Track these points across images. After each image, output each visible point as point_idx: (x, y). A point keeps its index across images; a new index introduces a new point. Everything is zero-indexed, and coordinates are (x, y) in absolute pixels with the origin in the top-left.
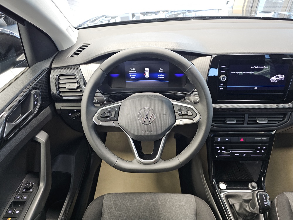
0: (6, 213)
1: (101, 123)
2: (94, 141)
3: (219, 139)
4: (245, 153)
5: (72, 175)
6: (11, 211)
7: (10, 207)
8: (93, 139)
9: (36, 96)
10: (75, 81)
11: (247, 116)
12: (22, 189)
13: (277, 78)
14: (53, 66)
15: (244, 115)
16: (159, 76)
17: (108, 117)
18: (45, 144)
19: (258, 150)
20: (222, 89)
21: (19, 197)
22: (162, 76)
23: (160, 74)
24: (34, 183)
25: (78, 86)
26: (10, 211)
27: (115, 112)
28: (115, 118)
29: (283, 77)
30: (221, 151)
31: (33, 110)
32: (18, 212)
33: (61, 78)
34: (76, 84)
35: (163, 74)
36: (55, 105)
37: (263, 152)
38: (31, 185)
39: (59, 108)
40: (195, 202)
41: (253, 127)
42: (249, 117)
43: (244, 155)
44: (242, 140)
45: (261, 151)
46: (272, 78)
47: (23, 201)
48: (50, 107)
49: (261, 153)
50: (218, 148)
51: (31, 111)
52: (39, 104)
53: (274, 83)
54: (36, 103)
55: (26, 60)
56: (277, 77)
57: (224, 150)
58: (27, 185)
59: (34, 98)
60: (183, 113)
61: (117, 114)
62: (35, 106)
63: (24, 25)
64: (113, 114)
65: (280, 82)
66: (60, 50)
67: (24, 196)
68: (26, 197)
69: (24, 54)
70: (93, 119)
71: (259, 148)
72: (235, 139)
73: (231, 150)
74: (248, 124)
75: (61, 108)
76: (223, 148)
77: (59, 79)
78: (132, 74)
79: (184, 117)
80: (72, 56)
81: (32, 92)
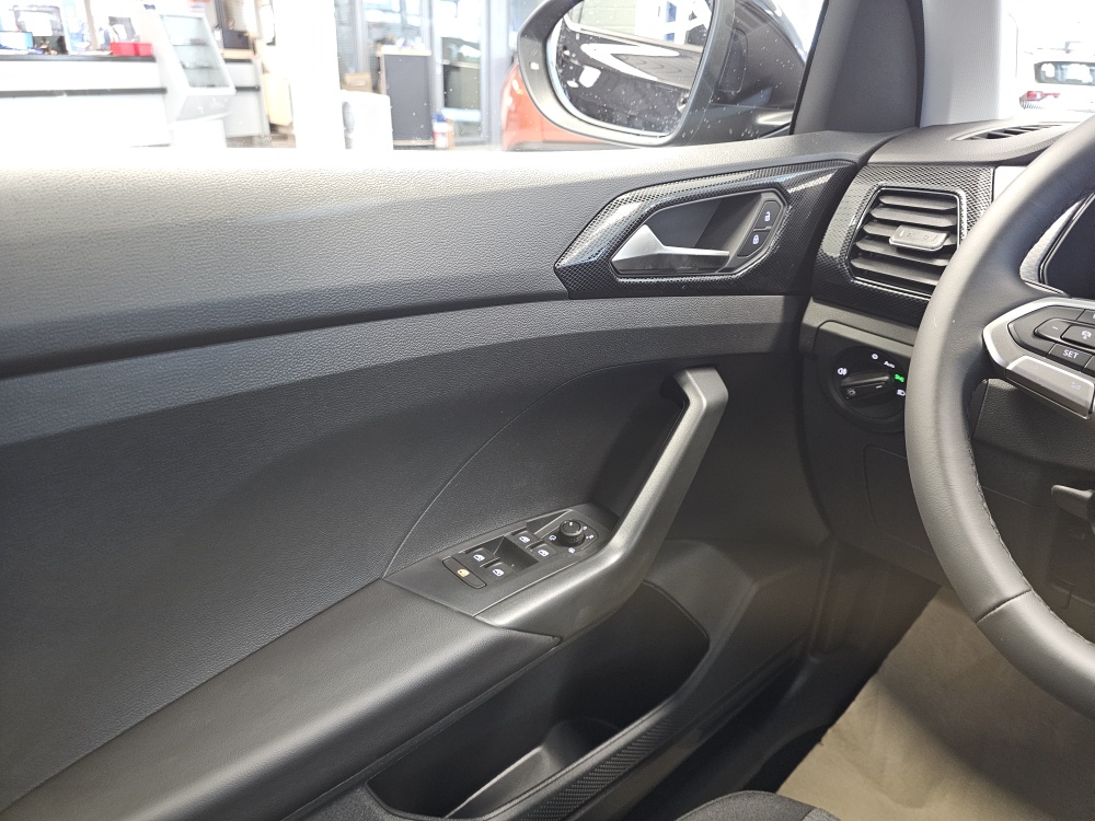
0: (467, 552)
1: (1021, 363)
5: (712, 646)
6: (483, 558)
7: (488, 546)
9: (767, 218)
10: (944, 222)
12: (547, 530)
14: (875, 157)
17: (1074, 344)
18: (701, 415)
21: (526, 540)
24: (592, 537)
25: (948, 243)
26: (480, 558)
31: (734, 258)
32: (500, 573)
33: (885, 200)
34: (944, 235)
36: (808, 302)
38: (578, 533)
39: (816, 325)
47: (533, 555)
48: (786, 301)
51: (726, 258)
52: (762, 255)
54: (756, 239)
55: (788, 127)
58: (571, 524)
59: (760, 222)
62: (747, 250)
67: (543, 548)
68: (545, 553)
69: (792, 112)
70: (987, 332)
77: (876, 204)
80: (972, 138)
81: (765, 197)
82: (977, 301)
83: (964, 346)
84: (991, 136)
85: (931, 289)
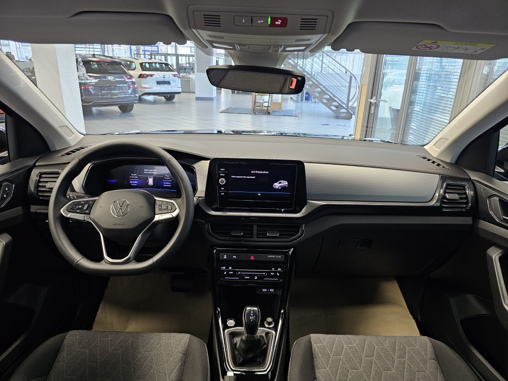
1: (69, 215)
2: (58, 236)
3: (225, 256)
4: (256, 275)
8: (58, 234)
9: (7, 189)
11: (255, 228)
13: (281, 185)
14: (37, 164)
15: (252, 226)
16: (165, 184)
17: (78, 209)
18: (4, 246)
19: (272, 272)
20: (223, 194)
22: (168, 184)
23: (165, 182)
27: (89, 205)
28: (87, 211)
29: (287, 183)
30: (228, 272)
33: (43, 176)
35: (169, 182)
36: (30, 206)
37: (278, 274)
39: (34, 211)
40: (188, 340)
41: (264, 242)
42: (258, 230)
43: (256, 278)
44: (252, 258)
45: (275, 273)
46: (275, 184)
48: (22, 208)
49: (275, 276)
50: (224, 268)
52: (9, 199)
53: (278, 190)
54: (5, 196)
56: (280, 183)
57: (231, 271)
59: (5, 191)
60: (164, 207)
61: (90, 207)
62: (3, 199)
63: (11, 116)
64: (86, 207)
65: (283, 188)
66: (52, 149)
70: (62, 211)
71: (273, 269)
72: (244, 257)
73: (241, 271)
74: (258, 237)
75: (37, 211)
76: (230, 268)
77: (40, 177)
78: (132, 181)
79: (163, 212)
80: (63, 155)
81: (4, 184)
82: (58, 205)
83: (58, 214)
84: (68, 154)
85: (50, 196)
